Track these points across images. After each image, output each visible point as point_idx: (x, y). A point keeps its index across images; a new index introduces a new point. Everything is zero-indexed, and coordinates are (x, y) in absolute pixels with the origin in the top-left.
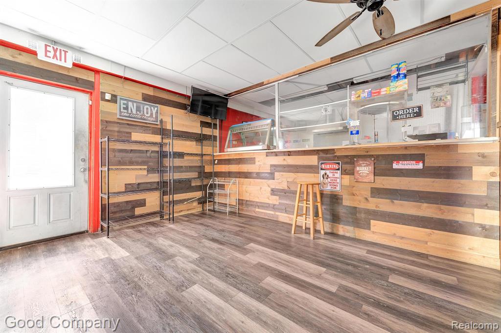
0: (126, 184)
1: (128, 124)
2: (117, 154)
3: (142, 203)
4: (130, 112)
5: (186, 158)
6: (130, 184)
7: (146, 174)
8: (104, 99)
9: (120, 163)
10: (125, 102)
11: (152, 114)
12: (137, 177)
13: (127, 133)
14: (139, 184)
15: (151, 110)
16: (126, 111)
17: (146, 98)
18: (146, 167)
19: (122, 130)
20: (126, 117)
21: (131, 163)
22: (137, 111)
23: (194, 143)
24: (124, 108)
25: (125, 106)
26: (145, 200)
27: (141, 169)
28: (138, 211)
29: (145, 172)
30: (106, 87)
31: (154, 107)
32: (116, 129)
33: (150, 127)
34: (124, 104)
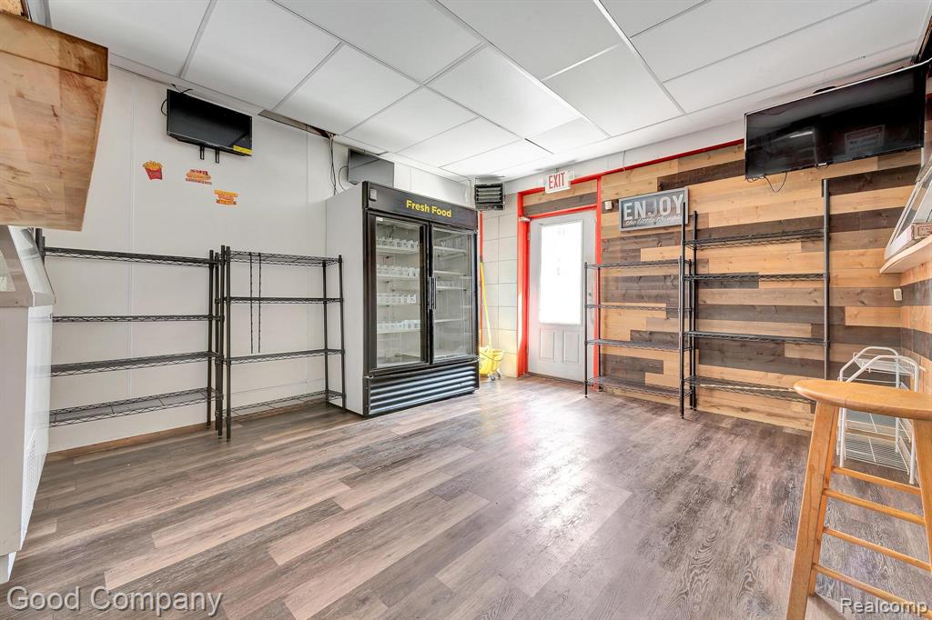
0: (631, 331)
1: (636, 237)
2: (620, 284)
3: (658, 368)
4: (636, 217)
5: (763, 286)
6: (638, 332)
7: (665, 317)
8: (605, 211)
9: (625, 298)
10: (630, 204)
11: (673, 209)
12: (649, 321)
13: (634, 250)
14: (651, 333)
15: (672, 201)
16: (631, 218)
17: (665, 185)
18: (664, 305)
19: (626, 248)
20: (632, 226)
21: (641, 298)
22: (647, 213)
23: (798, 246)
24: (629, 215)
25: (630, 211)
26: (661, 362)
27: (653, 309)
28: (650, 378)
29: (663, 315)
30: (608, 192)
31: (678, 194)
32: (618, 248)
33: (672, 233)
34: (628, 208)
